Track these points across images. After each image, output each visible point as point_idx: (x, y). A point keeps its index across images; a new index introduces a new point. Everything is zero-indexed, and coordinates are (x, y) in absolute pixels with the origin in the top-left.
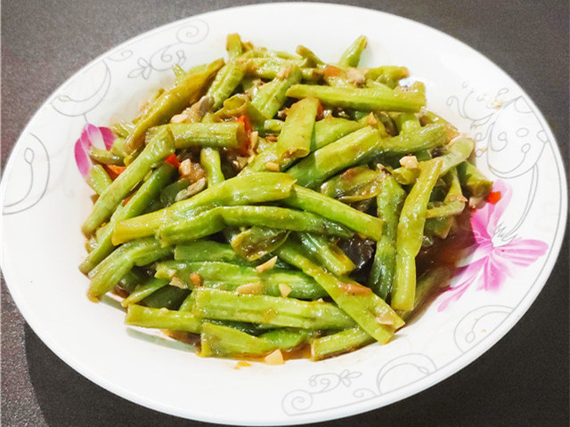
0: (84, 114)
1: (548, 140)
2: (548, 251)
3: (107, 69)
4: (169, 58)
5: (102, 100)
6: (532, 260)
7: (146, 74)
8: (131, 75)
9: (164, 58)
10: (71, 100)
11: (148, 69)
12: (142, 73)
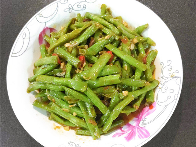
0: (45, 23)
1: (176, 99)
2: (148, 137)
3: (58, 6)
4: (80, 6)
5: (53, 18)
6: (143, 138)
7: (70, 11)
8: (65, 10)
9: (78, 6)
10: (43, 16)
11: (72, 9)
12: (69, 10)
